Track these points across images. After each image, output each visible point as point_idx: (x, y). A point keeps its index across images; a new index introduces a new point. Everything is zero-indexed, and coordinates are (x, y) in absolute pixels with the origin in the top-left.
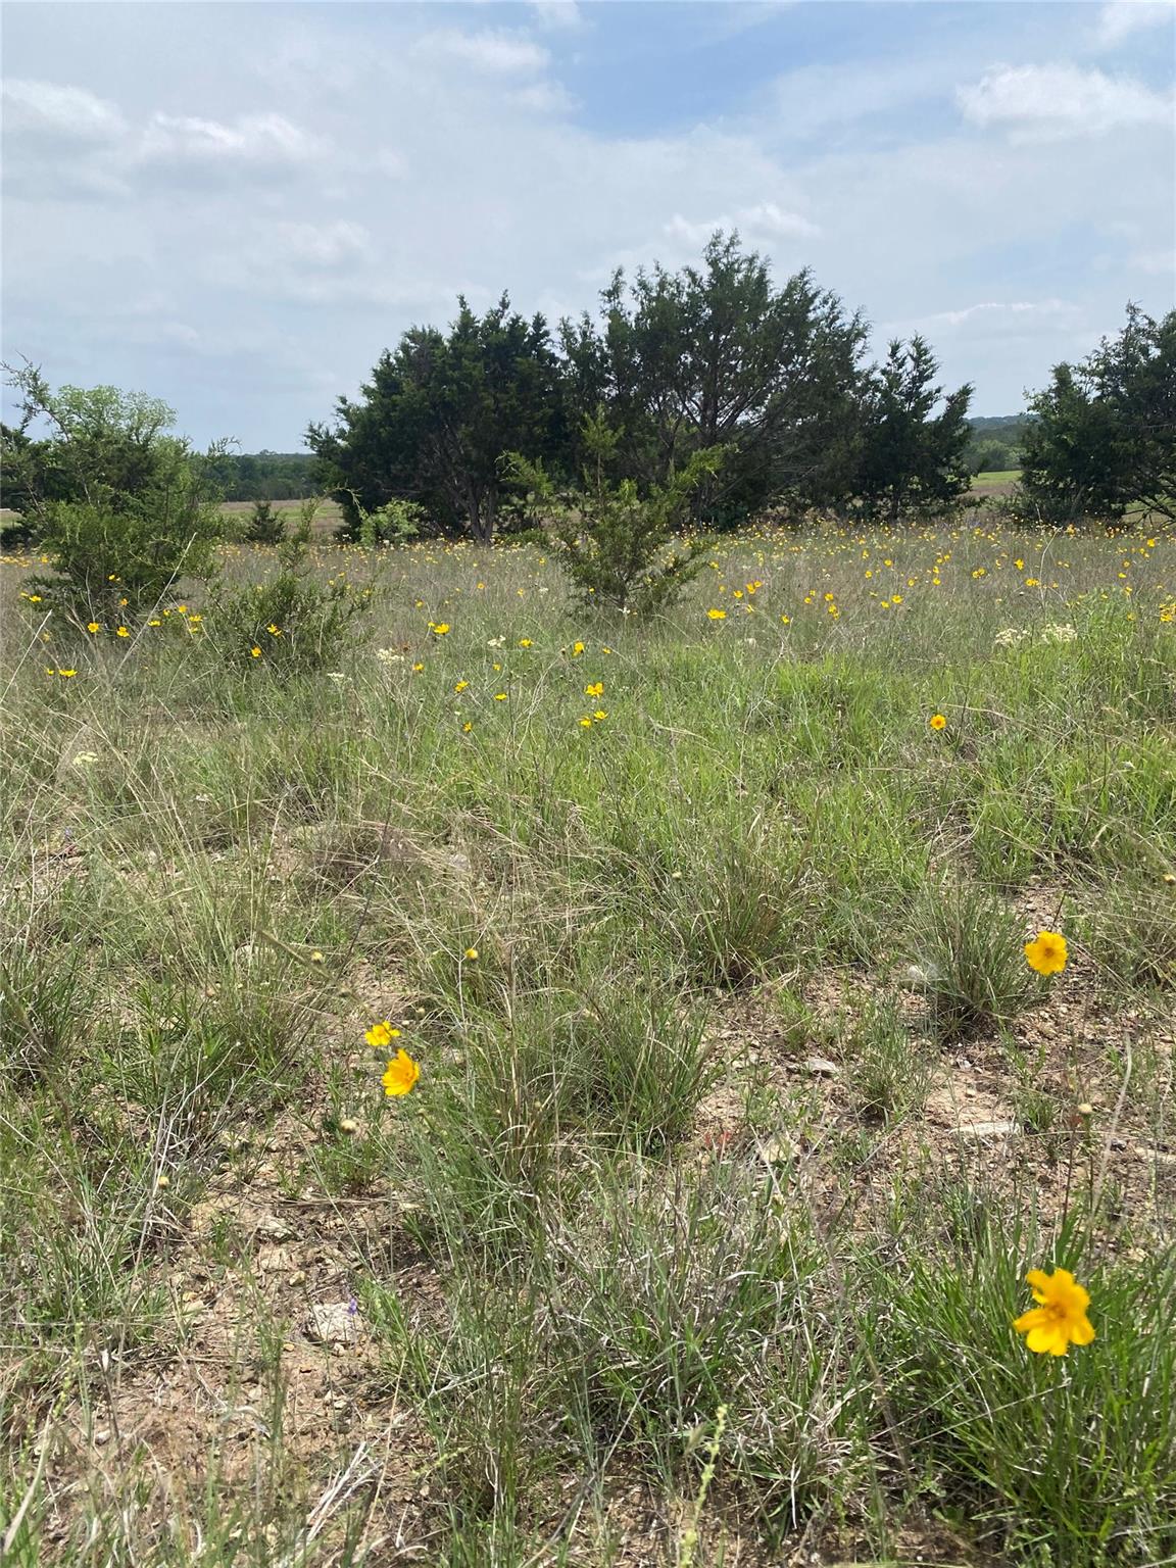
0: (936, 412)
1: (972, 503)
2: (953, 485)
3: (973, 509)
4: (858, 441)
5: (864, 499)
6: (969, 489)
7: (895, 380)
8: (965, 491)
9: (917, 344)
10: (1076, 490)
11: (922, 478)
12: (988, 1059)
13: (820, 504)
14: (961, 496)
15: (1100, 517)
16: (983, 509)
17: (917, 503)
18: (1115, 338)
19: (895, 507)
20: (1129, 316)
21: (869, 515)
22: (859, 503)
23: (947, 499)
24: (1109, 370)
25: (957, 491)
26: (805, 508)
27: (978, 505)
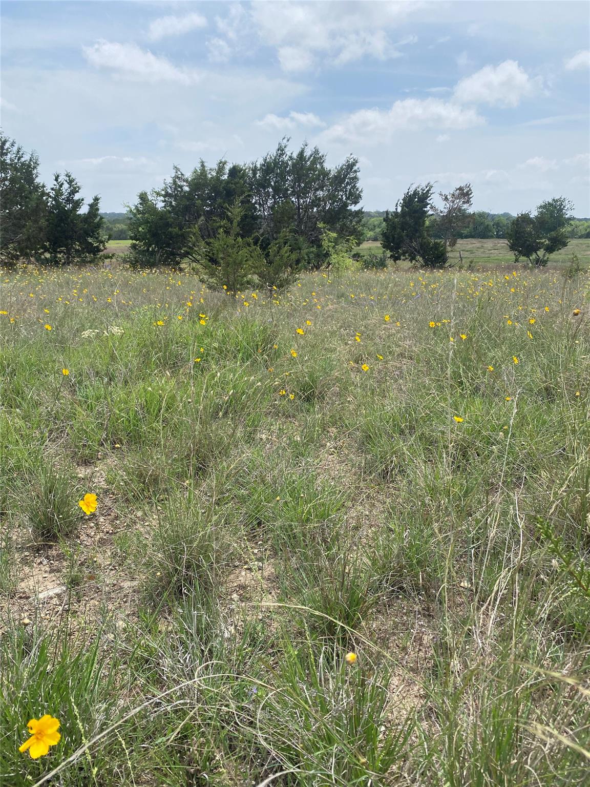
0: (84, 210)
1: (107, 257)
2: (97, 247)
3: (109, 260)
4: (43, 222)
5: (51, 253)
6: (105, 249)
7: (59, 192)
8: (102, 251)
9: (68, 176)
10: (158, 251)
11: (80, 243)
12: (58, 556)
13: (27, 255)
14: (101, 253)
15: (169, 265)
16: (114, 260)
17: (79, 256)
18: (170, 180)
19: (68, 258)
20: (175, 171)
21: (54, 262)
22: (48, 255)
23: (94, 254)
24: (167, 195)
25: (99, 250)
26: (17, 257)
27: (111, 258)
